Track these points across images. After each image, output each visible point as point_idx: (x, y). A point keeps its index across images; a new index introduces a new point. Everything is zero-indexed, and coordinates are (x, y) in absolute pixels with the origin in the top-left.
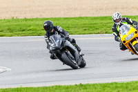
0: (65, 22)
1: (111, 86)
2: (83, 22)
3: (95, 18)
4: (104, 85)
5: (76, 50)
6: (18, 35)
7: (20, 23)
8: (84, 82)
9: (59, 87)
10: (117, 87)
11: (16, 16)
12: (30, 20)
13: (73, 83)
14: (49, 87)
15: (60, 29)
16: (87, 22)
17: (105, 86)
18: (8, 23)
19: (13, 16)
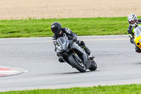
0: (83, 22)
1: (130, 87)
2: (102, 22)
3: (114, 19)
4: (123, 86)
5: (84, 52)
6: (35, 36)
7: (38, 23)
8: (103, 84)
9: (77, 88)
10: (136, 89)
11: (33, 16)
12: (47, 20)
13: (91, 85)
14: (67, 89)
15: (68, 31)
16: (106, 22)
17: (124, 88)
18: (25, 24)
19: (30, 16)
